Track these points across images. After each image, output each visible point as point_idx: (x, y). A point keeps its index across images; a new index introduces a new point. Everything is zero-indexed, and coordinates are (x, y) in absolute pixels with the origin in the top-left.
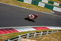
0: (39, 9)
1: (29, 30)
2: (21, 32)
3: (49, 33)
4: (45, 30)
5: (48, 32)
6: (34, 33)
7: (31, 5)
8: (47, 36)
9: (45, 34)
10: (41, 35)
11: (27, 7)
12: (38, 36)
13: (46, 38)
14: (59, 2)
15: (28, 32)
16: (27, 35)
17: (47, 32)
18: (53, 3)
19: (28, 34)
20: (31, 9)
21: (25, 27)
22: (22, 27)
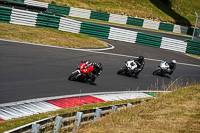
0: (63, 41)
1: (36, 112)
2: (10, 121)
3: (104, 115)
4: (90, 105)
5: (99, 111)
6: (54, 119)
7: (37, 30)
8: (96, 124)
9: (92, 117)
10: (78, 123)
11: (23, 36)
12: (67, 127)
13: (95, 129)
14: (126, 10)
15: (34, 118)
16: (30, 127)
17: (95, 110)
18: (105, 16)
19: (34, 123)
20: (36, 42)
21: (22, 102)
22: (13, 104)
